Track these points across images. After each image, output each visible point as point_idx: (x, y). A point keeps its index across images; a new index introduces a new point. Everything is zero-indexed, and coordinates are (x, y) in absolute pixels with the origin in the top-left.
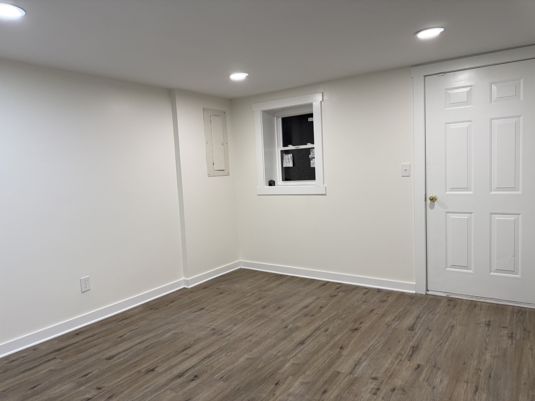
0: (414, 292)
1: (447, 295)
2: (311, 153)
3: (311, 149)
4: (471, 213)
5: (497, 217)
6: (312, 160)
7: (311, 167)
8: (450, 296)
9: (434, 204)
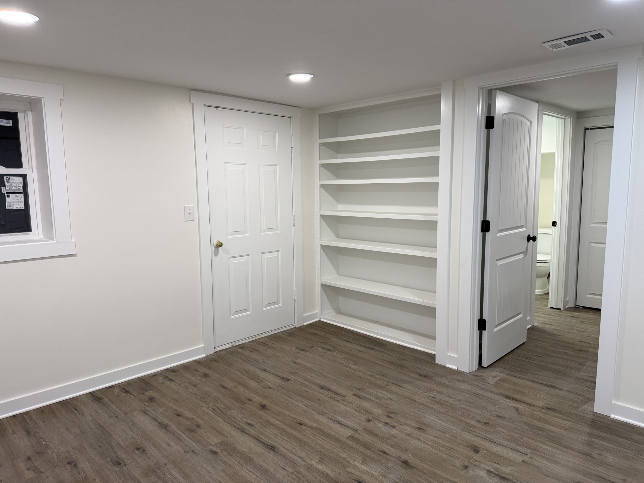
0: (204, 355)
1: (232, 345)
2: (6, 184)
3: (5, 177)
4: (248, 255)
5: (266, 256)
6: (9, 197)
7: (7, 209)
8: (235, 345)
9: (218, 251)
